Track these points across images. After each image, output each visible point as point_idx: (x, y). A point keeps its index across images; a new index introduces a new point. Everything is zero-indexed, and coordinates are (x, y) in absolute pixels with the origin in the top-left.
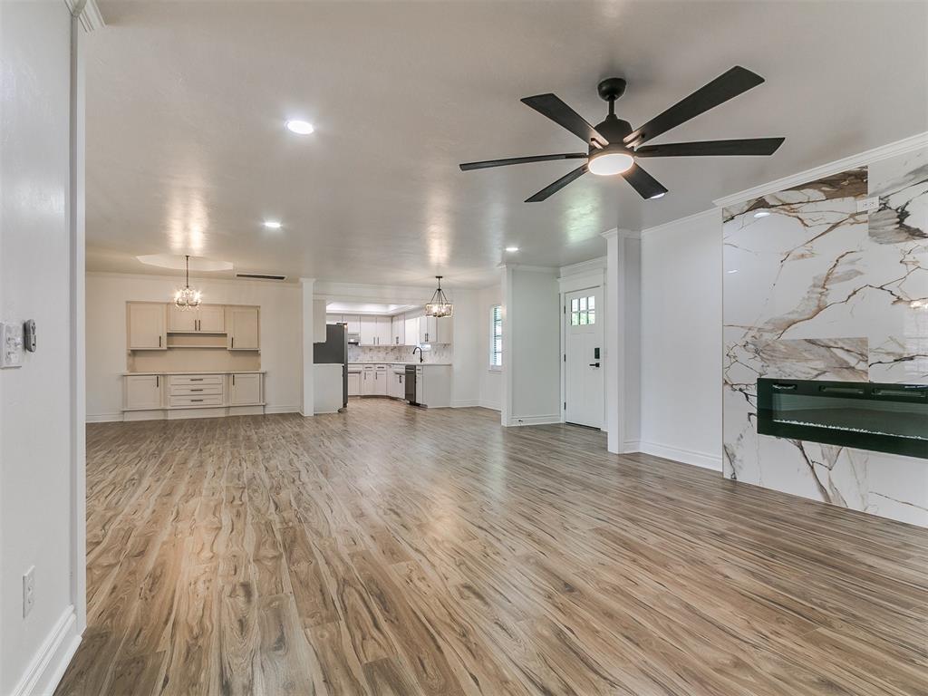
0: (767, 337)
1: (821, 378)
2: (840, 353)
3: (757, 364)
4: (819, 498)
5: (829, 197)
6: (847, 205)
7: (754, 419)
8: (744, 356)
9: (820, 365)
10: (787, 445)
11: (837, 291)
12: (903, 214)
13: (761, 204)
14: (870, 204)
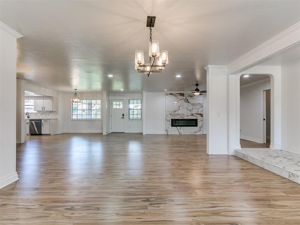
0: (173, 113)
1: (179, 118)
2: (182, 115)
3: (171, 117)
4: (179, 134)
5: (180, 96)
6: (182, 97)
7: (171, 125)
8: (169, 116)
9: (179, 117)
10: (175, 128)
11: (181, 108)
12: (188, 100)
13: (171, 94)
14: (185, 98)
